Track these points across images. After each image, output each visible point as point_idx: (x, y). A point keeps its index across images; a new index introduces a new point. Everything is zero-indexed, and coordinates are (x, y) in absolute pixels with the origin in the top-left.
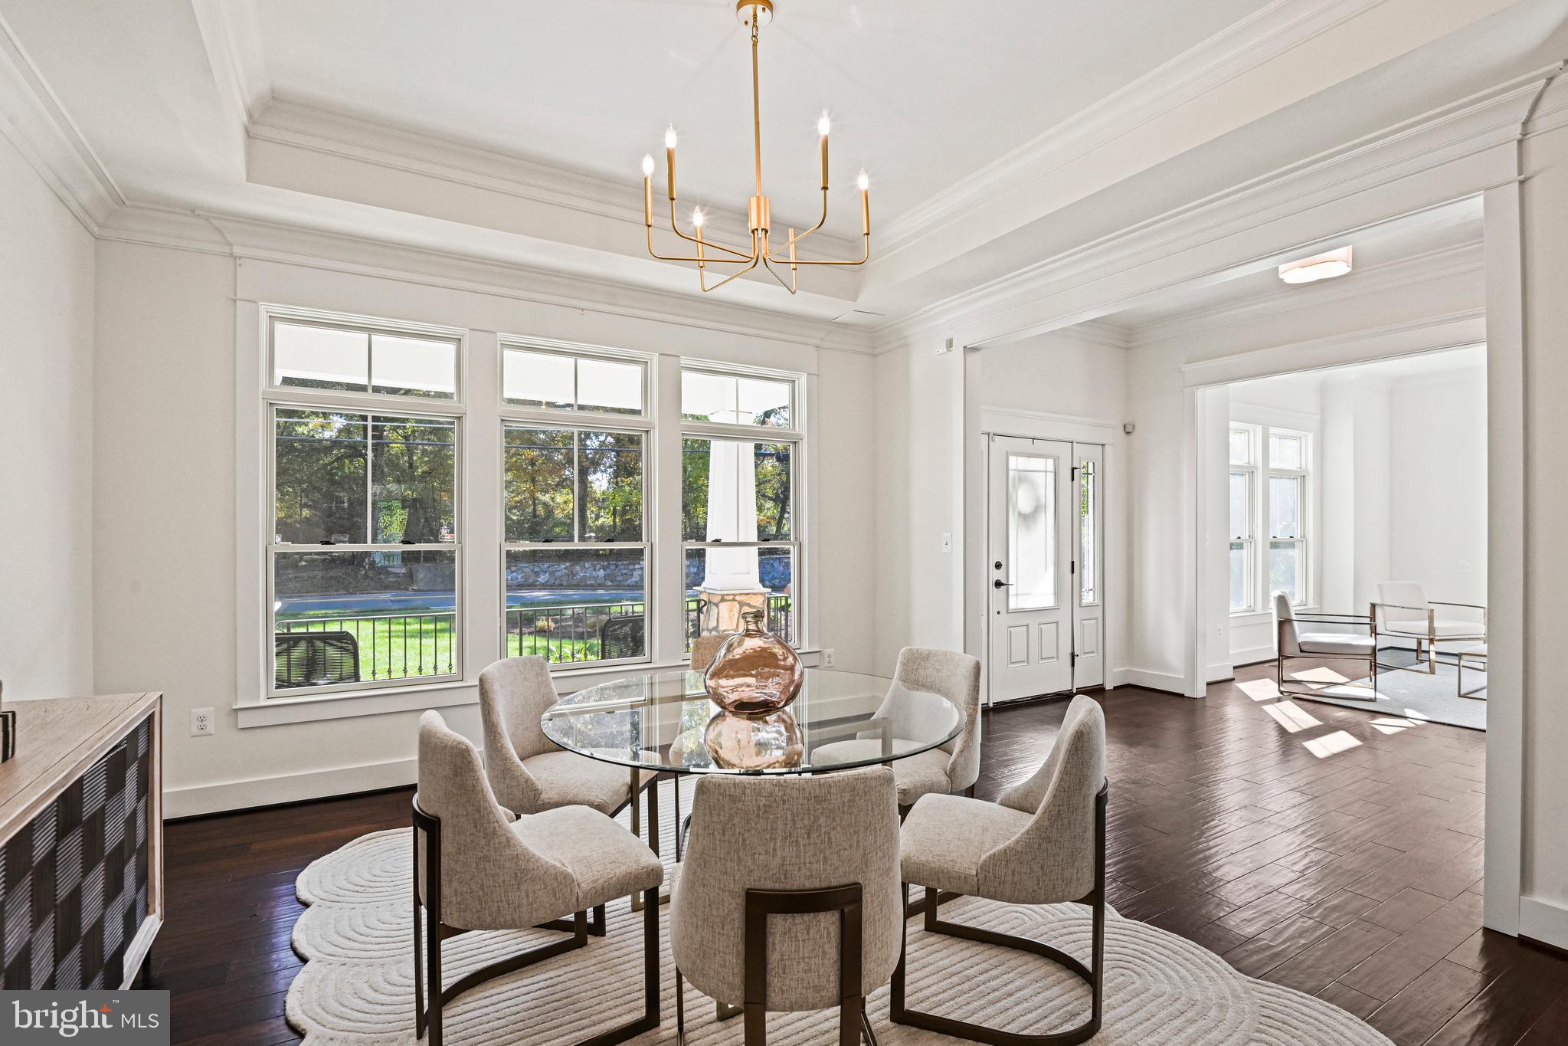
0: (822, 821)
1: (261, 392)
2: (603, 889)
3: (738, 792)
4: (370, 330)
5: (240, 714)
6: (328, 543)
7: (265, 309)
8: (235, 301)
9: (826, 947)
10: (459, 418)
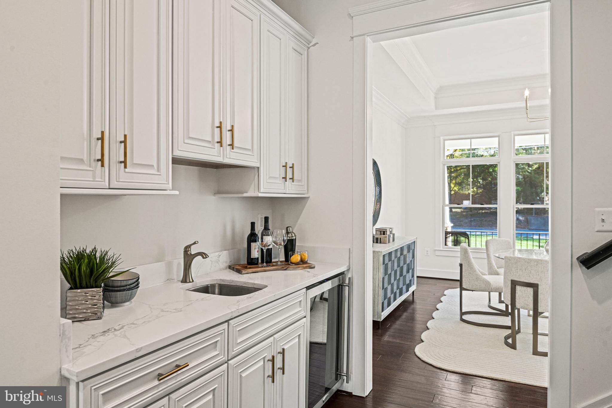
0: (529, 267)
1: (441, 162)
2: (498, 288)
3: (511, 259)
4: (471, 138)
5: (436, 251)
6: (459, 204)
7: (442, 138)
8: (435, 138)
9: (530, 296)
10: (499, 163)
